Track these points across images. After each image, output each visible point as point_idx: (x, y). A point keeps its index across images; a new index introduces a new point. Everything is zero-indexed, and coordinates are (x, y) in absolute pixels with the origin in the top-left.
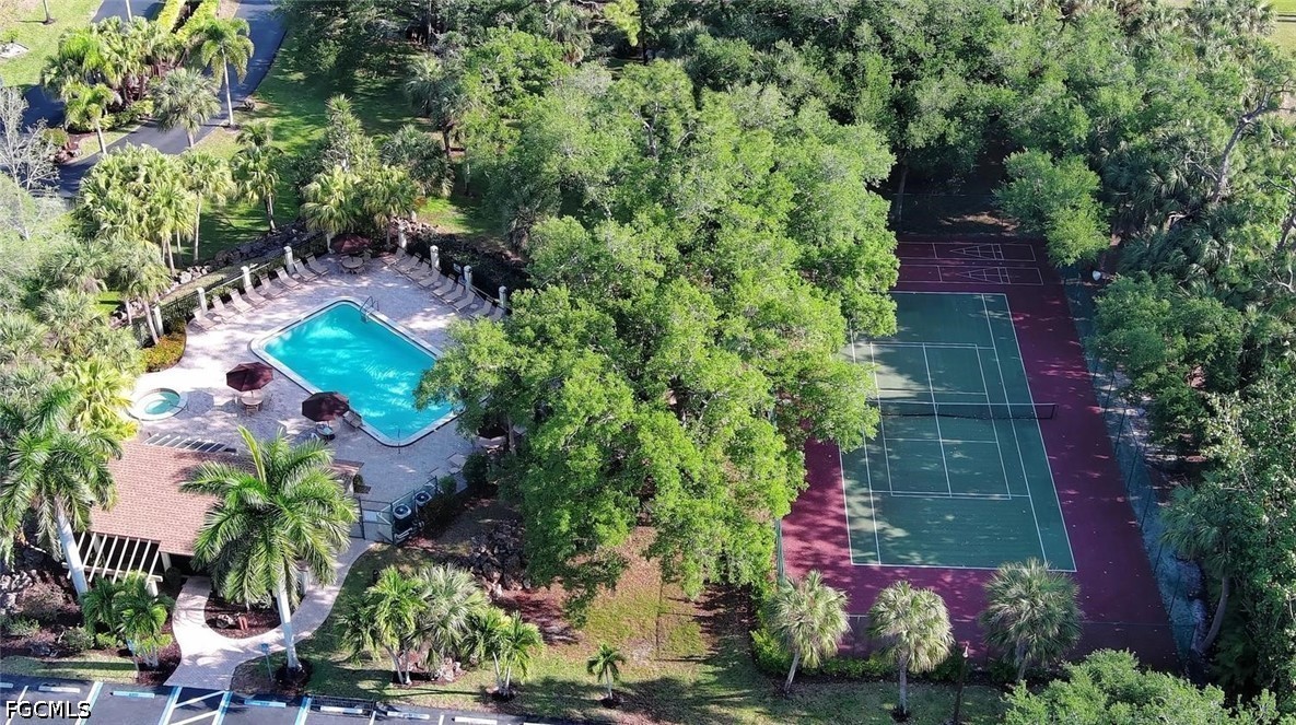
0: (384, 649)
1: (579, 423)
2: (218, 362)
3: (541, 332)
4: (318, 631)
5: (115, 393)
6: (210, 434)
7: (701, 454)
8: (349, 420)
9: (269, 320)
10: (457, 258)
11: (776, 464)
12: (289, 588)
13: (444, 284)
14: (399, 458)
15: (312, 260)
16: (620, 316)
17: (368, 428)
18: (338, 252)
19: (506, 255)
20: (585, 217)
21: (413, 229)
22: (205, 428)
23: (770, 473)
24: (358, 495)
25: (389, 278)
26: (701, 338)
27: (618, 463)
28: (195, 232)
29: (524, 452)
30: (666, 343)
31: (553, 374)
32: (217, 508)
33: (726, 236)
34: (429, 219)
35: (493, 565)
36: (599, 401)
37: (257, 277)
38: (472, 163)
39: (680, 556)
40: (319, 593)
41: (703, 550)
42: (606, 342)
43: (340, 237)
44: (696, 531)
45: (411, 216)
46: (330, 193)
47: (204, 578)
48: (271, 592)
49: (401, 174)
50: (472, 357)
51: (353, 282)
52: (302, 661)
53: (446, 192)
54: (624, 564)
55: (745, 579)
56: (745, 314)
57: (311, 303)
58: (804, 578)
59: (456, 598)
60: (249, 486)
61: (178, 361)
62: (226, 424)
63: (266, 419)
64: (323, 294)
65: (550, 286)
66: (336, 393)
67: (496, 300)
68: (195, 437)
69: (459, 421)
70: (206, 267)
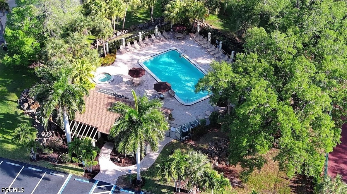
0: (172, 179)
1: (255, 106)
2: (126, 66)
3: (245, 70)
4: (149, 168)
5: (89, 72)
6: (120, 91)
7: (301, 124)
9: (146, 53)
10: (218, 38)
11: (329, 132)
12: (141, 151)
13: (211, 47)
15: (164, 33)
16: (276, 67)
17: (177, 97)
18: (174, 31)
19: (236, 39)
20: (268, 28)
21: (203, 25)
22: (119, 89)
23: (327, 135)
24: (170, 121)
25: (191, 43)
26: (307, 80)
27: (268, 123)
28: (124, 17)
29: (233, 114)
30: (293, 80)
31: (248, 86)
32: (119, 118)
33: (322, 41)
34: (209, 22)
35: (216, 154)
36: (264, 98)
38: (228, 3)
39: (287, 162)
40: (152, 155)
41: (296, 160)
42: (270, 77)
43: (176, 25)
44: (295, 153)
45: (203, 20)
46: (174, 9)
47: (112, 143)
48: (134, 151)
49: (201, 4)
50: (218, 76)
51: (178, 42)
52: (142, 178)
53: (217, 13)
54: (265, 161)
55: (311, 174)
56: (326, 73)
57: (162, 48)
58: (335, 177)
59: (201, 164)
60: (132, 112)
61: (112, 63)
62: (127, 89)
63: (141, 89)
64: (167, 46)
65: (251, 53)
66: (167, 83)
67: (230, 56)
68: (115, 92)
69: (210, 99)
70: (126, 31)
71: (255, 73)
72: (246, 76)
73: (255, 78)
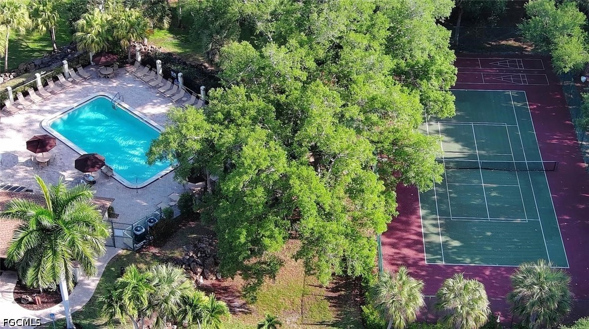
0: (128, 317)
1: (252, 173)
2: (20, 135)
3: (228, 116)
4: (86, 306)
6: (17, 180)
7: (330, 194)
8: (105, 171)
9: (53, 107)
10: (173, 67)
11: (377, 199)
12: (67, 278)
13: (165, 84)
14: (137, 196)
15: (80, 70)
16: (278, 105)
17: (117, 177)
18: (97, 64)
19: (204, 66)
20: (256, 42)
21: (145, 49)
22: (13, 177)
23: (374, 205)
24: (111, 219)
25: (129, 81)
26: (330, 119)
27: (277, 199)
28: (5, 51)
29: (217, 193)
30: (308, 122)
31: (235, 142)
32: (21, 228)
33: (345, 53)
34: (155, 42)
35: (197, 264)
36: (265, 159)
37: (45, 80)
38: (182, 7)
39: (316, 258)
40: (86, 282)
41: (331, 254)
42: (269, 122)
43: (98, 54)
44: (327, 242)
45: (144, 41)
46: (92, 26)
47: (14, 272)
48: (55, 280)
49: (137, 14)
50: (184, 131)
51: (107, 83)
52: (76, 324)
53: (166, 26)
54: (281, 263)
55: (358, 273)
56: (358, 104)
57: (80, 97)
58: (396, 271)
59: (174, 284)
60: (42, 214)
62: (27, 174)
63: (52, 171)
64: (87, 91)
65: (233, 86)
66: (97, 154)
67: (199, 95)
68: (7, 182)
69: (175, 172)
70: (13, 74)
71: (245, 118)
72: (230, 126)
73: (246, 127)
